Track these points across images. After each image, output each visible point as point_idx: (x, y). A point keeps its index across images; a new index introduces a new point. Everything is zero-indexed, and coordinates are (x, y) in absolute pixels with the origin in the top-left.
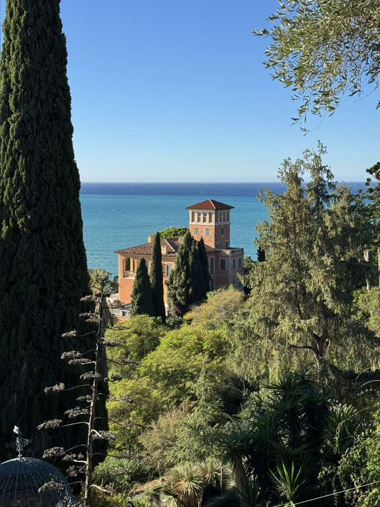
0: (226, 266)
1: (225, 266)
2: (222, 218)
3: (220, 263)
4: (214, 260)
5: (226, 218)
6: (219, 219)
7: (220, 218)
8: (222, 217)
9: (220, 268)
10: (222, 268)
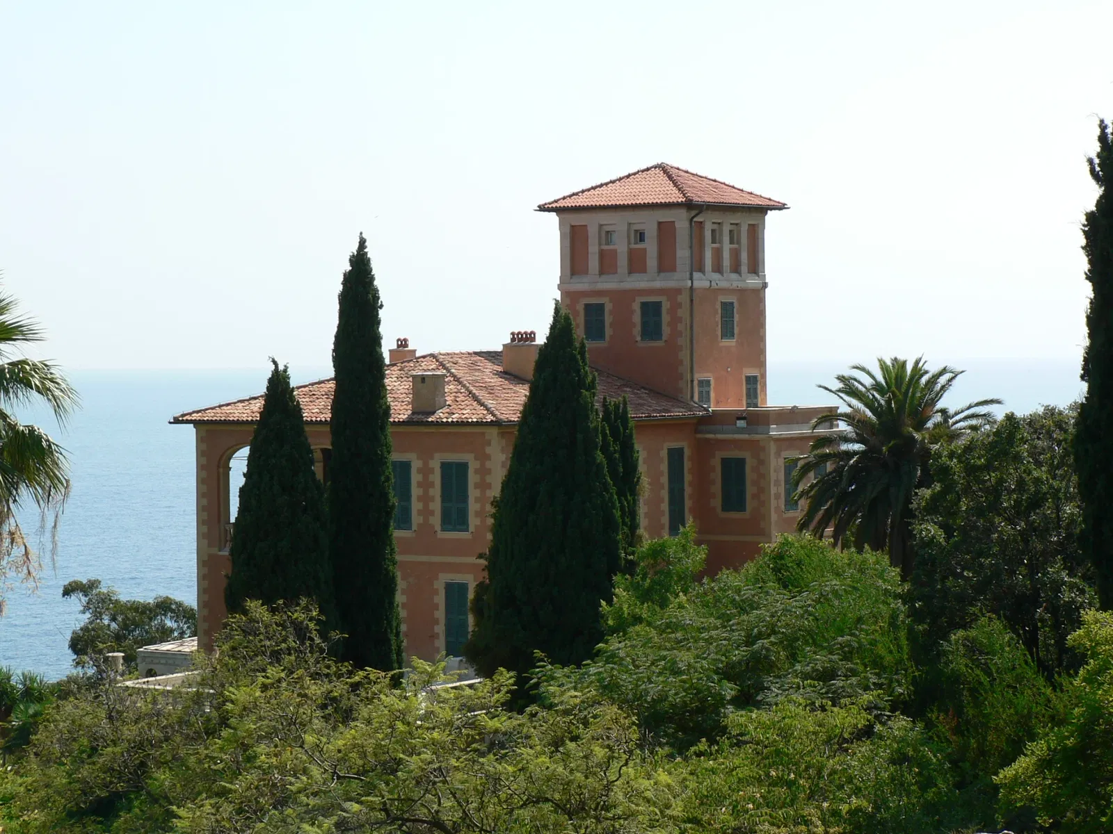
0: (750, 490)
1: (742, 493)
2: (726, 255)
3: (717, 475)
4: (687, 465)
5: (744, 256)
6: (708, 255)
7: (718, 254)
8: (727, 247)
9: (717, 502)
10: (727, 506)
